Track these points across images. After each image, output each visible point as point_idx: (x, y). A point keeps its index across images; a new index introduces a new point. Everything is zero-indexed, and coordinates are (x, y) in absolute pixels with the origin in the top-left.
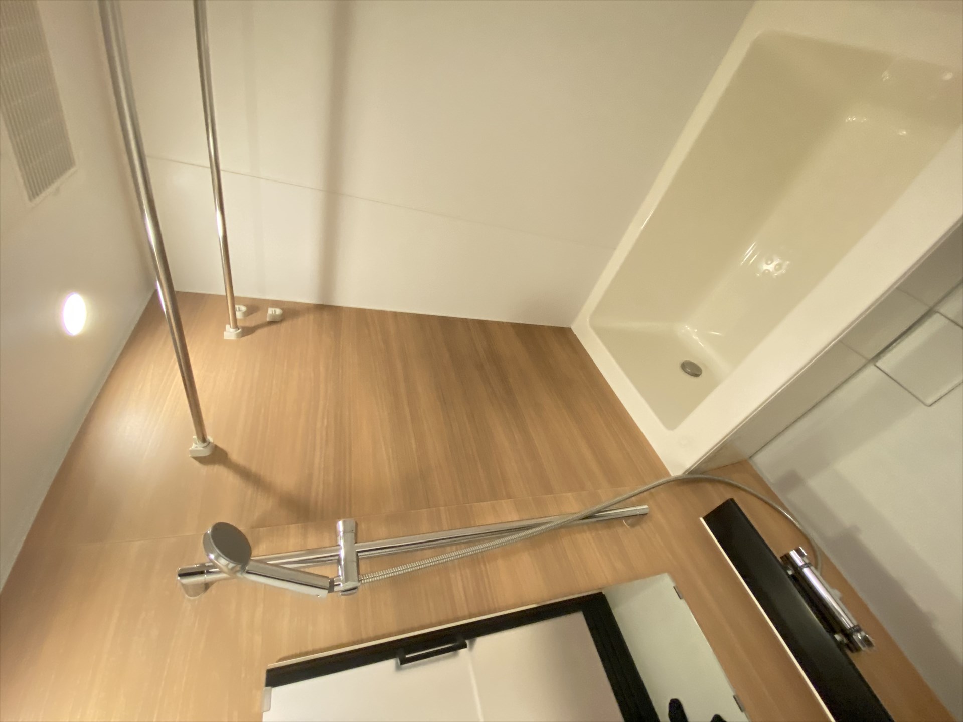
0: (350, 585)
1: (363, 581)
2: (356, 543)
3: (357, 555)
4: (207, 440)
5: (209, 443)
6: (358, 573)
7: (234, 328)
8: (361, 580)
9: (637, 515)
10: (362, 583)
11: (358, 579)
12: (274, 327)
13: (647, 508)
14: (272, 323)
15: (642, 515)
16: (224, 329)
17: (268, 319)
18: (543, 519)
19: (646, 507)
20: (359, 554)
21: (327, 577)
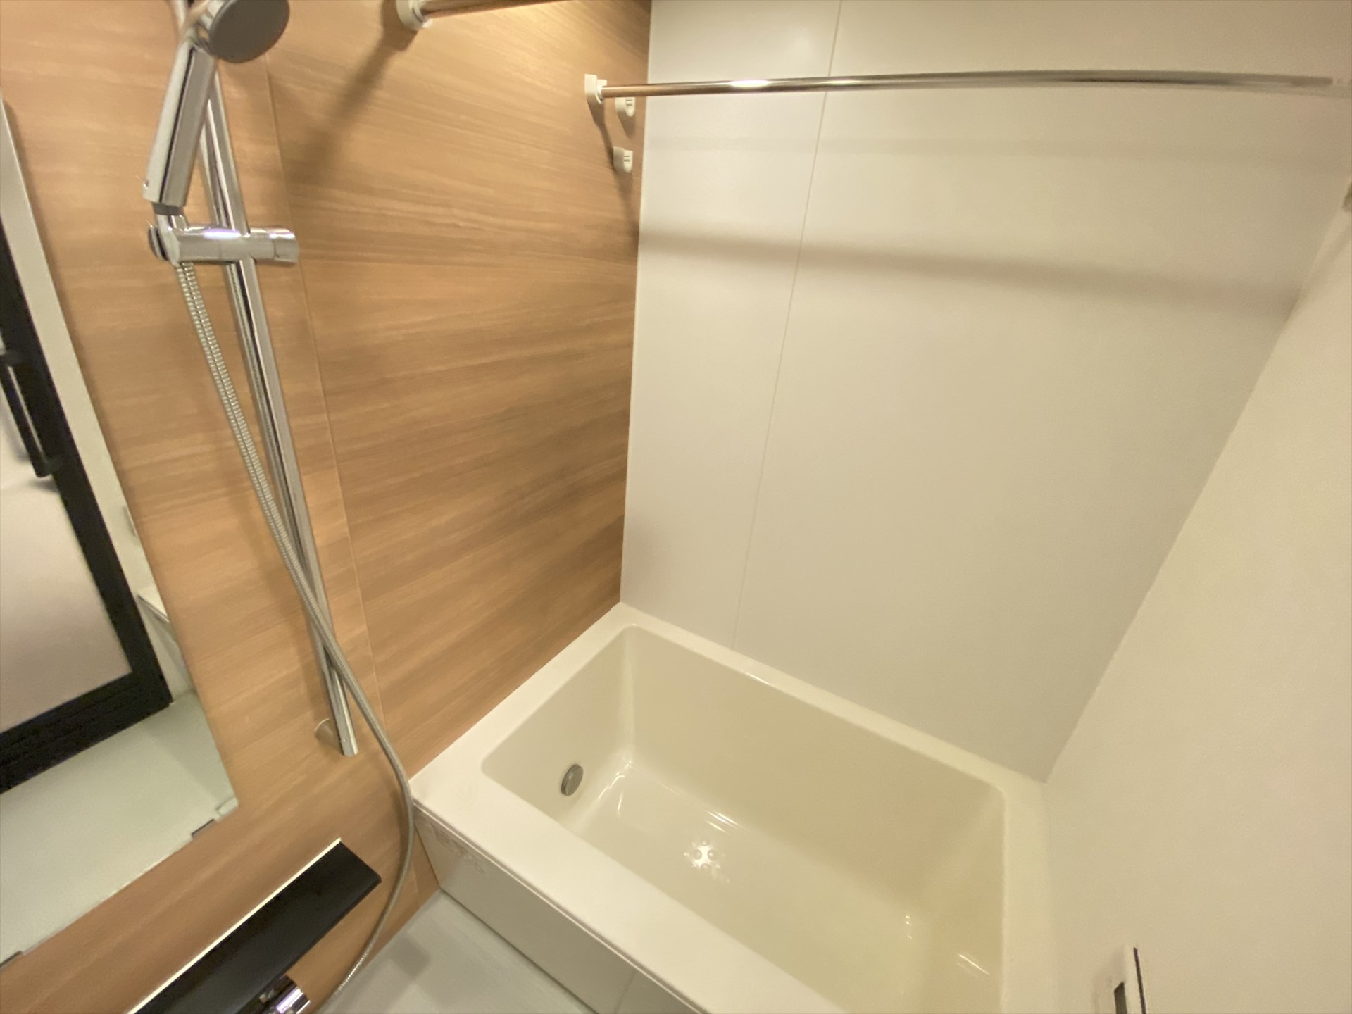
0: (172, 246)
1: (180, 270)
2: (256, 262)
3: (230, 262)
4: (426, 17)
5: (421, 21)
6: (197, 262)
7: (603, 91)
8: (183, 268)
9: (340, 739)
10: (176, 268)
11: (185, 262)
12: (604, 156)
13: (353, 751)
14: (610, 153)
15: (341, 747)
16: (600, 77)
17: (615, 148)
18: (321, 587)
19: (356, 751)
20: (233, 266)
21: (184, 203)
